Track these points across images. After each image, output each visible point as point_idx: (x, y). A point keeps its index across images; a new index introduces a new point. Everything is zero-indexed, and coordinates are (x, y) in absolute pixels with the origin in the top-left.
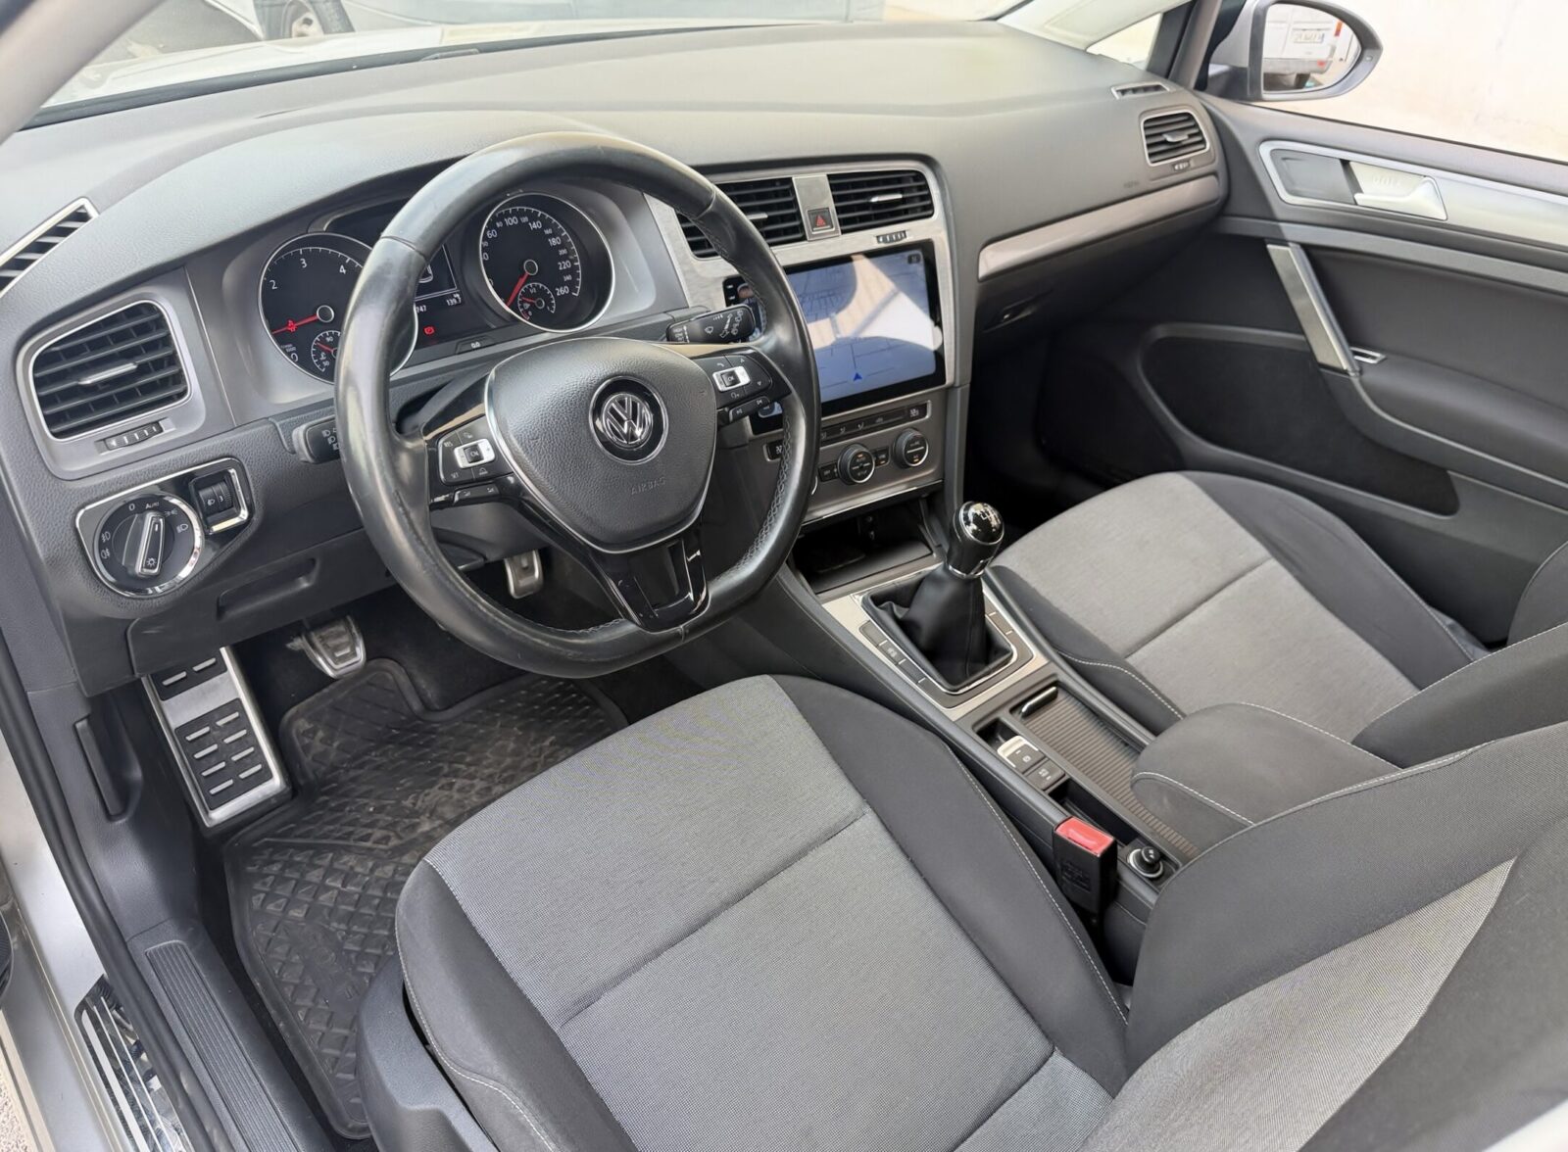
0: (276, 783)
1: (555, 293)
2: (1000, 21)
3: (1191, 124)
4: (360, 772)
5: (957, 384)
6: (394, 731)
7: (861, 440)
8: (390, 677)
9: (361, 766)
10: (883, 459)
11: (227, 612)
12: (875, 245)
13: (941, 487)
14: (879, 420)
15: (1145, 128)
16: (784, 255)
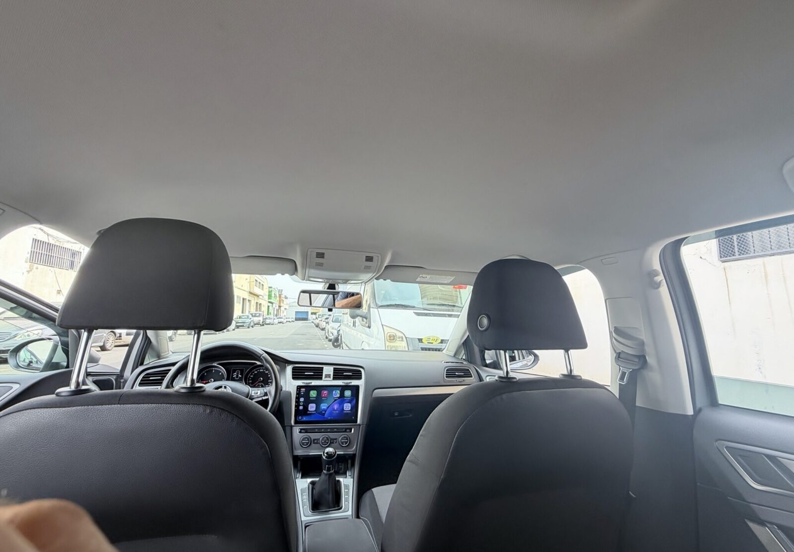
3: (469, 371)
5: (361, 424)
7: (328, 434)
10: (335, 442)
12: (342, 384)
13: (354, 455)
14: (335, 430)
15: (447, 370)
16: (314, 383)
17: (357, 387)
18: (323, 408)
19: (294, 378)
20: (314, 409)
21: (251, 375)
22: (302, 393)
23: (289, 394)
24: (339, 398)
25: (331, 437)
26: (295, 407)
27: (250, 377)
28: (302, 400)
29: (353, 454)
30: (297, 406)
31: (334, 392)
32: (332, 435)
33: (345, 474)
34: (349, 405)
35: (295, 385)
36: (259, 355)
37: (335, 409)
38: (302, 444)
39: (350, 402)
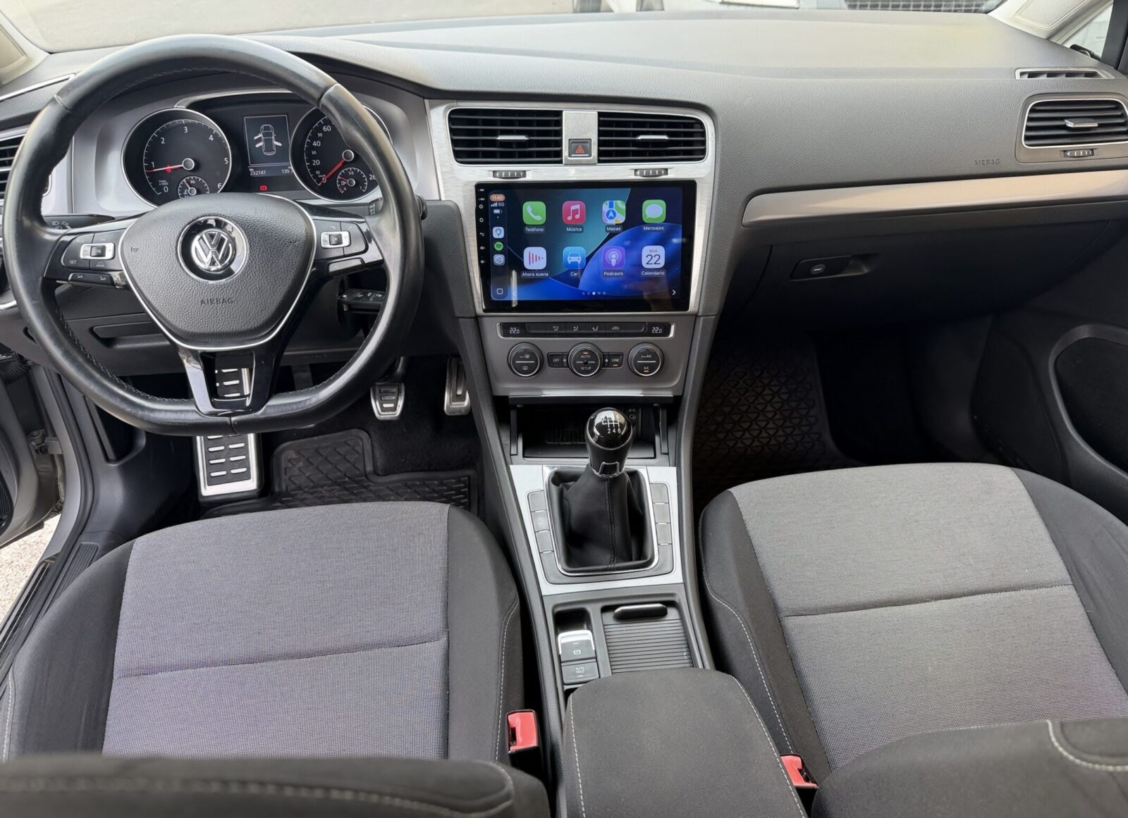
0: (251, 485)
1: (368, 177)
2: (989, 14)
3: (1119, 113)
4: (310, 496)
5: (700, 314)
6: (347, 479)
7: (594, 341)
8: (361, 443)
9: (312, 494)
10: (616, 363)
11: (115, 344)
12: (631, 176)
13: (677, 401)
14: (616, 328)
15: (1032, 111)
16: (536, 173)
17: (688, 188)
18: (571, 260)
19: (457, 155)
20: (541, 264)
21: (315, 138)
22: (497, 211)
23: (453, 213)
24: (625, 226)
25: (605, 350)
26: (480, 259)
27: (311, 147)
28: (498, 232)
29: (675, 397)
30: (485, 255)
31: (606, 207)
32: (607, 344)
33: (651, 444)
34: (660, 250)
35: (467, 184)
36: (316, 94)
37: (614, 262)
38: (515, 367)
39: (662, 240)
